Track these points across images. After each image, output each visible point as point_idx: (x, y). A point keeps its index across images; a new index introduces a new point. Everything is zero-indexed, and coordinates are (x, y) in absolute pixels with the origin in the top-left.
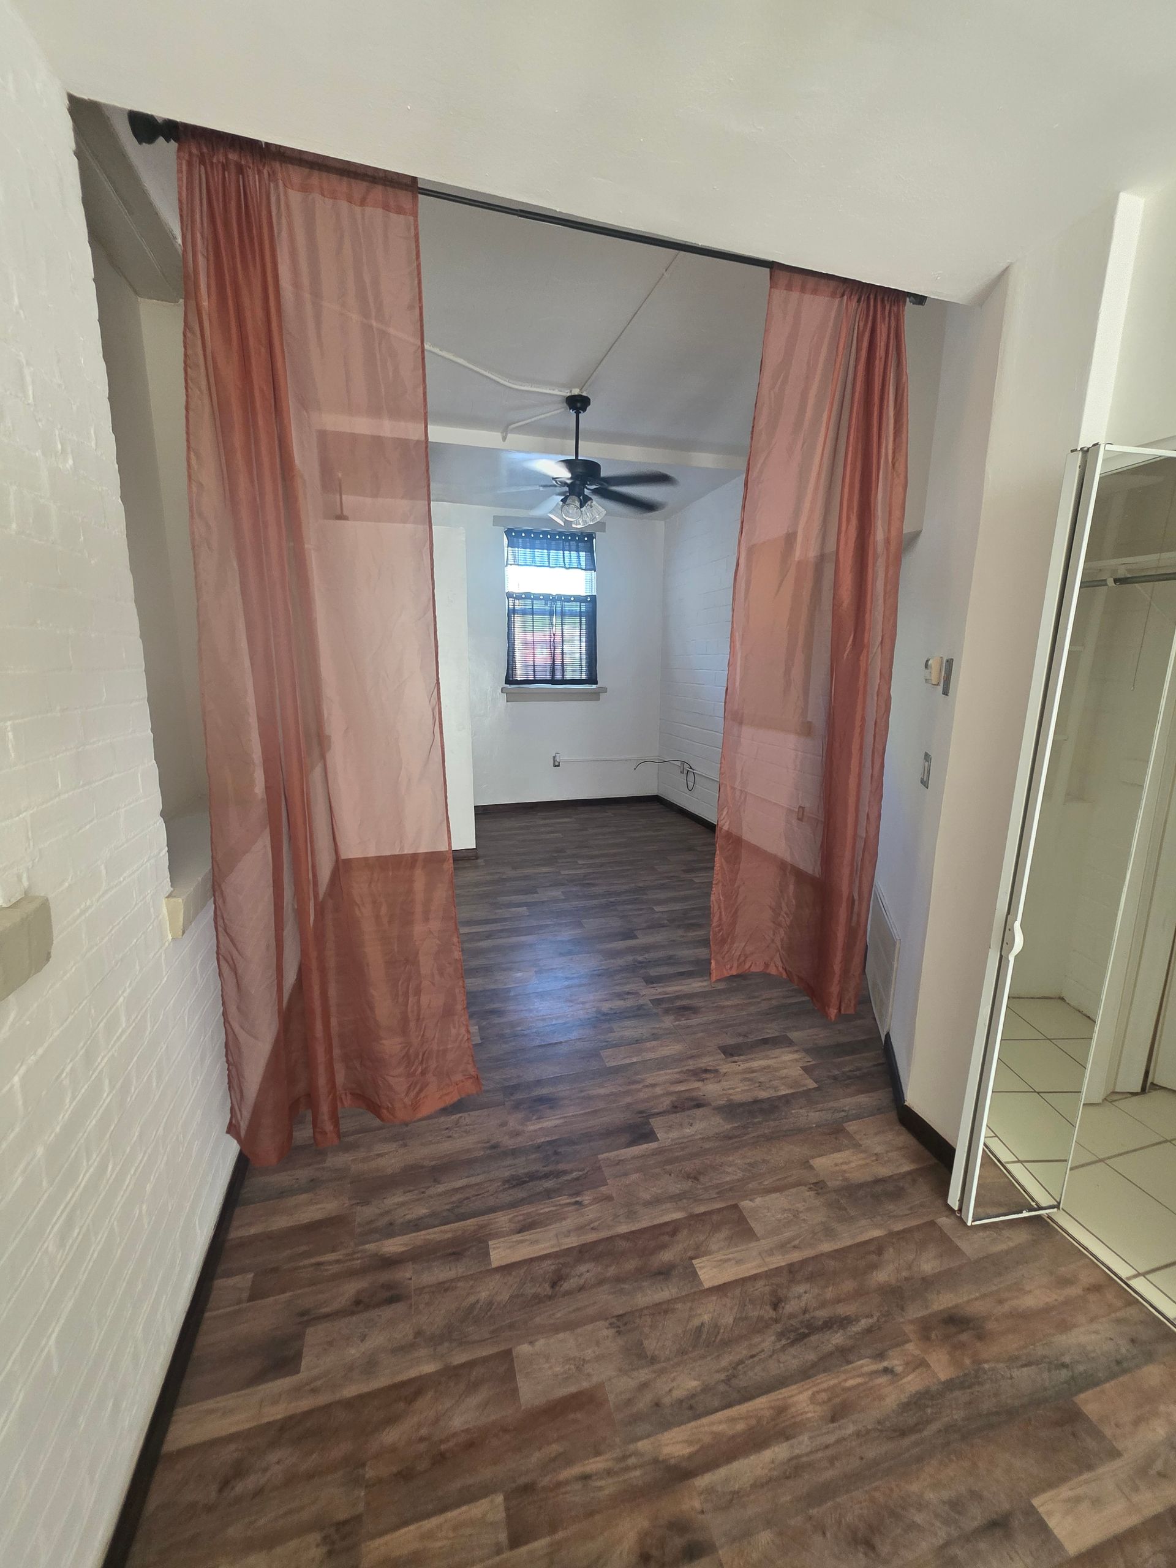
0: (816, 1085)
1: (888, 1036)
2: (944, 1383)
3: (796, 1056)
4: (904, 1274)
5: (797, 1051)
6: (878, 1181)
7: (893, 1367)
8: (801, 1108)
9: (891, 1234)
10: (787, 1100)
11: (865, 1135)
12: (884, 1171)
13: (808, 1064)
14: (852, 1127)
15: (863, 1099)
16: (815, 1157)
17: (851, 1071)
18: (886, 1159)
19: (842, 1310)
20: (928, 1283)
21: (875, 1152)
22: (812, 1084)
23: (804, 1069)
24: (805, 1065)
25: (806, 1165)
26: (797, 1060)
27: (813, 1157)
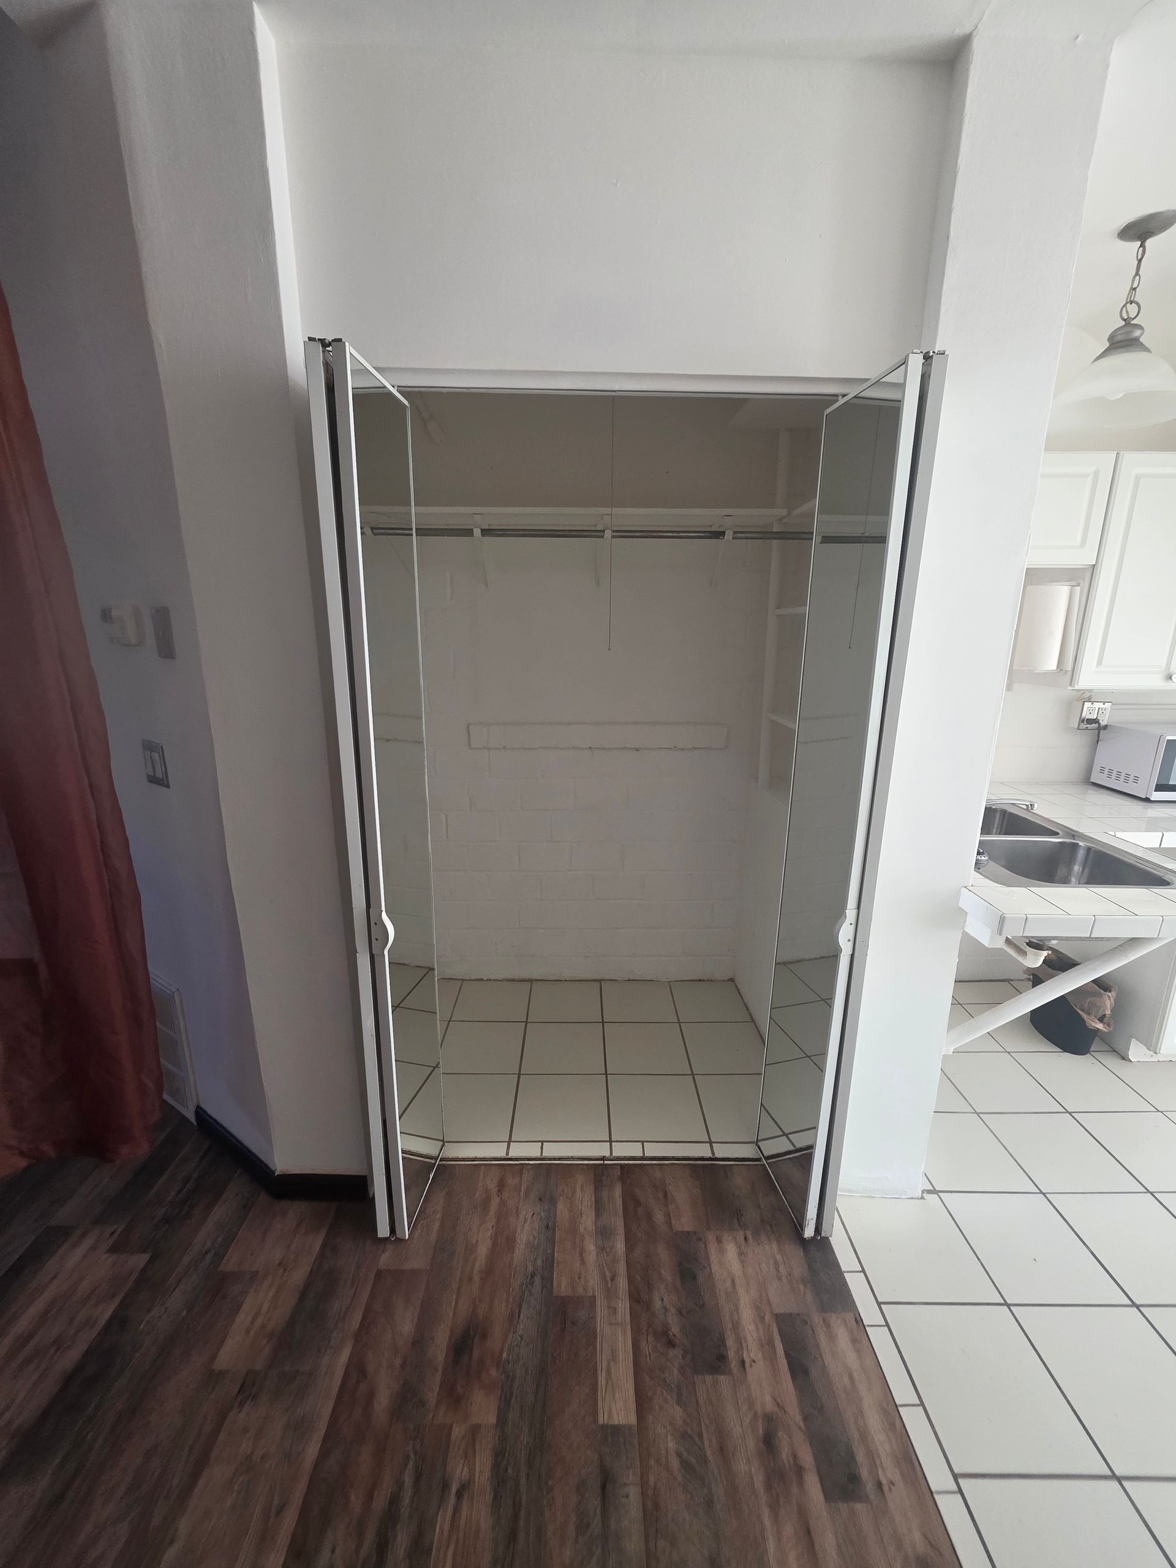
0: (146, 1257)
1: (200, 1112)
2: (497, 1425)
3: (88, 1242)
4: (398, 1362)
5: (83, 1235)
6: (303, 1295)
7: (461, 1482)
8: (149, 1310)
9: (358, 1336)
10: (120, 1321)
11: (252, 1255)
12: (299, 1276)
13: (116, 1235)
14: (230, 1263)
15: (219, 1212)
16: (217, 1353)
17: (179, 1192)
18: (292, 1257)
19: (380, 1503)
20: (419, 1342)
21: (277, 1262)
22: (140, 1260)
23: (114, 1249)
24: (111, 1242)
25: (212, 1378)
26: (94, 1248)
27: (214, 1357)
